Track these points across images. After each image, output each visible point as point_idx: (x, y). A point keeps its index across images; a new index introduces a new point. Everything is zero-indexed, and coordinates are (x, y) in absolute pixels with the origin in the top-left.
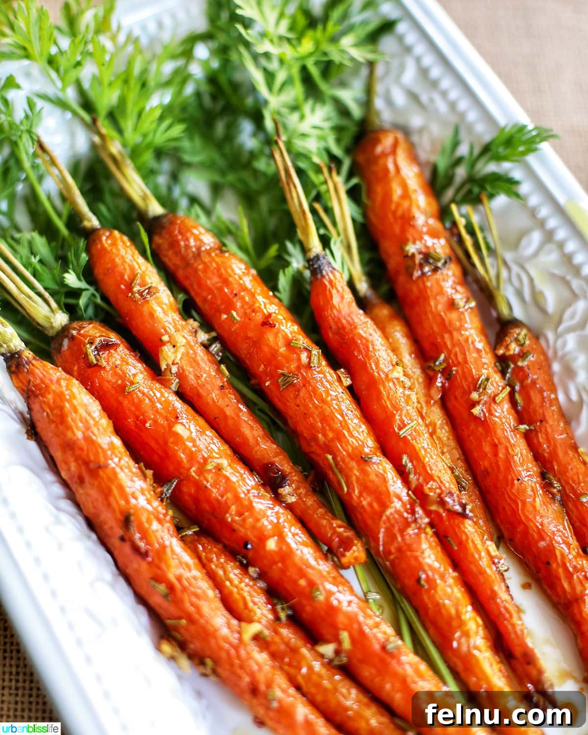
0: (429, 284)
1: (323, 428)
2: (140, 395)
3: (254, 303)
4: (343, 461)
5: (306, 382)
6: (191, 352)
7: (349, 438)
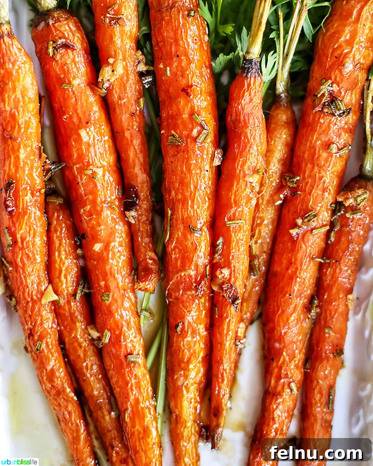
0: (322, 121)
1: (178, 189)
2: (71, 93)
3: (187, 70)
4: (177, 220)
5: (186, 150)
6: (125, 78)
7: (189, 207)
